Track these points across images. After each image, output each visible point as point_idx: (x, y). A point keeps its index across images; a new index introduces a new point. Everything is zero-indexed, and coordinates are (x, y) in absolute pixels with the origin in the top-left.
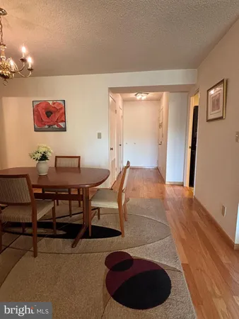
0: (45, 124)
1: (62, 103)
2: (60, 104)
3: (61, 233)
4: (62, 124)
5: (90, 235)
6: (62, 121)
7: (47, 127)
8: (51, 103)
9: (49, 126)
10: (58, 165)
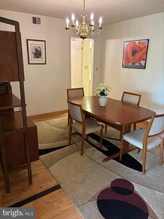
0: (130, 62)
1: (146, 42)
2: (144, 43)
3: (106, 149)
4: (143, 63)
5: (120, 160)
6: (143, 59)
7: (131, 64)
8: (137, 42)
9: (133, 64)
10: (124, 100)
